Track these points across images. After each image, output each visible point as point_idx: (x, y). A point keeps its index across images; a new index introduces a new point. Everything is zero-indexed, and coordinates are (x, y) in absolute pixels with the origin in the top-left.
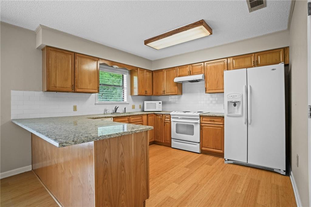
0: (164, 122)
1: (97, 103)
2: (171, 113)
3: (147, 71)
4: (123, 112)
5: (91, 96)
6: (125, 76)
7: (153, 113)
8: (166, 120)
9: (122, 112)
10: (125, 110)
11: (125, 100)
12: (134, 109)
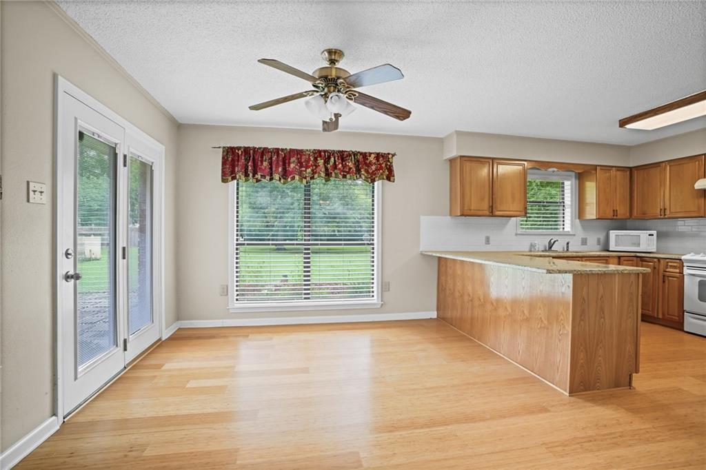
0: (664, 276)
1: (519, 233)
2: (683, 257)
3: (618, 170)
4: (563, 250)
5: (510, 222)
6: (568, 184)
7: (633, 254)
8: (667, 270)
9: (561, 250)
10: (568, 247)
11: (568, 228)
12: (586, 245)
